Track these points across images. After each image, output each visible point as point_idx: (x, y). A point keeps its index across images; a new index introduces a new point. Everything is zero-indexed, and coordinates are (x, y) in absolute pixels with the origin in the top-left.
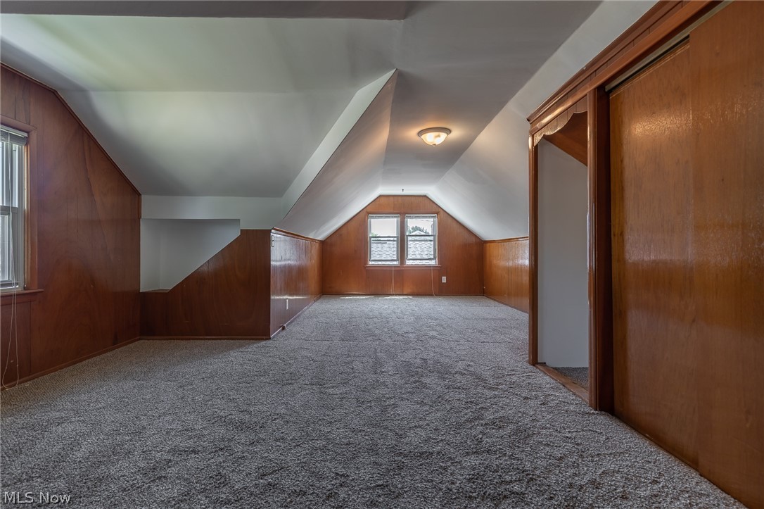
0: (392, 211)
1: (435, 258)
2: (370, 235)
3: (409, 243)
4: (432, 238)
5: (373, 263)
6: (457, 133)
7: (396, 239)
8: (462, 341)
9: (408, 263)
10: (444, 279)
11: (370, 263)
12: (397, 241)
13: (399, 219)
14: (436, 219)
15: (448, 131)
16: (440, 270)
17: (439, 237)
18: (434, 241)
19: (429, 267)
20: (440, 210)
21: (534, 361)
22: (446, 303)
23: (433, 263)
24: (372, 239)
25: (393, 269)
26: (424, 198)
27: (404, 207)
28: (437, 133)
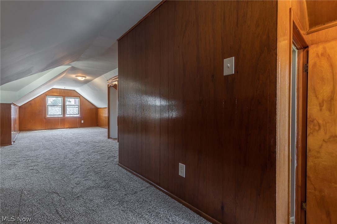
0: (59, 95)
1: (79, 114)
2: (48, 104)
3: (67, 108)
4: (77, 106)
5: (49, 116)
6: (88, 78)
7: (61, 106)
8: (90, 137)
9: (67, 116)
10: (82, 122)
11: (48, 116)
12: (61, 107)
13: (62, 98)
14: (79, 99)
15: (86, 77)
16: (80, 118)
17: (80, 106)
18: (78, 107)
19: (76, 117)
20: (81, 96)
21: (109, 138)
22: (84, 129)
23: (78, 115)
24: (49, 106)
25: (60, 118)
26: (74, 91)
27: (65, 94)
28: (82, 77)
